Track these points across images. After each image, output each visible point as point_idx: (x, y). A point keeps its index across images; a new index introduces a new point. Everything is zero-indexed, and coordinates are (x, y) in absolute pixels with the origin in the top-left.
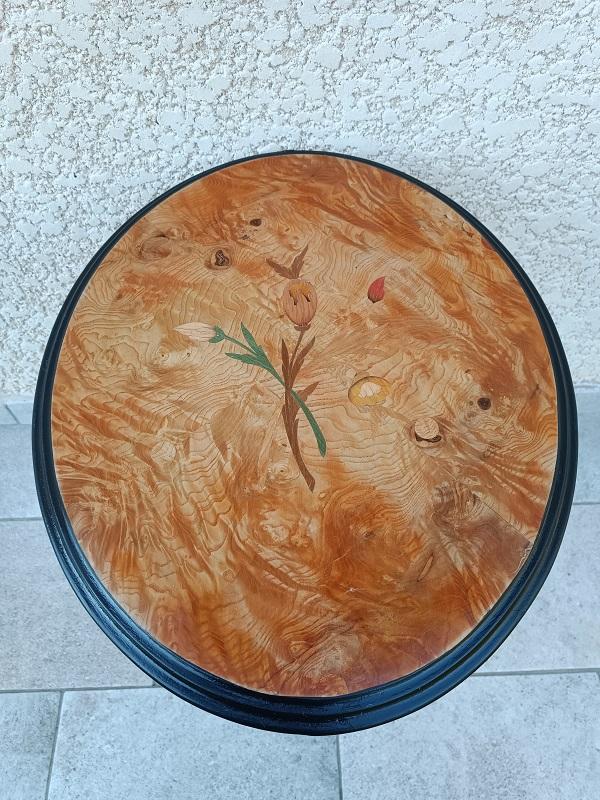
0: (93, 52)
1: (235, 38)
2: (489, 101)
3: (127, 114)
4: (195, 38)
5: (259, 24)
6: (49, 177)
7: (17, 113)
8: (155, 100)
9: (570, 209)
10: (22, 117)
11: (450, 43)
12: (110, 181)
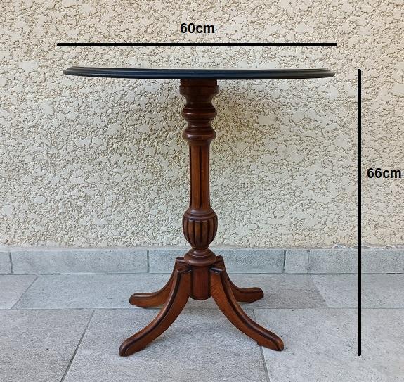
0: (107, 34)
1: (159, 29)
2: (256, 54)
3: (115, 60)
4: (144, 29)
5: (167, 25)
6: (78, 88)
7: (73, 58)
8: (127, 53)
9: (306, 109)
10: (74, 60)
11: (236, 31)
12: (103, 91)
